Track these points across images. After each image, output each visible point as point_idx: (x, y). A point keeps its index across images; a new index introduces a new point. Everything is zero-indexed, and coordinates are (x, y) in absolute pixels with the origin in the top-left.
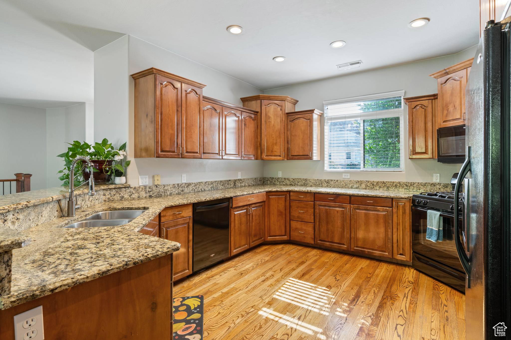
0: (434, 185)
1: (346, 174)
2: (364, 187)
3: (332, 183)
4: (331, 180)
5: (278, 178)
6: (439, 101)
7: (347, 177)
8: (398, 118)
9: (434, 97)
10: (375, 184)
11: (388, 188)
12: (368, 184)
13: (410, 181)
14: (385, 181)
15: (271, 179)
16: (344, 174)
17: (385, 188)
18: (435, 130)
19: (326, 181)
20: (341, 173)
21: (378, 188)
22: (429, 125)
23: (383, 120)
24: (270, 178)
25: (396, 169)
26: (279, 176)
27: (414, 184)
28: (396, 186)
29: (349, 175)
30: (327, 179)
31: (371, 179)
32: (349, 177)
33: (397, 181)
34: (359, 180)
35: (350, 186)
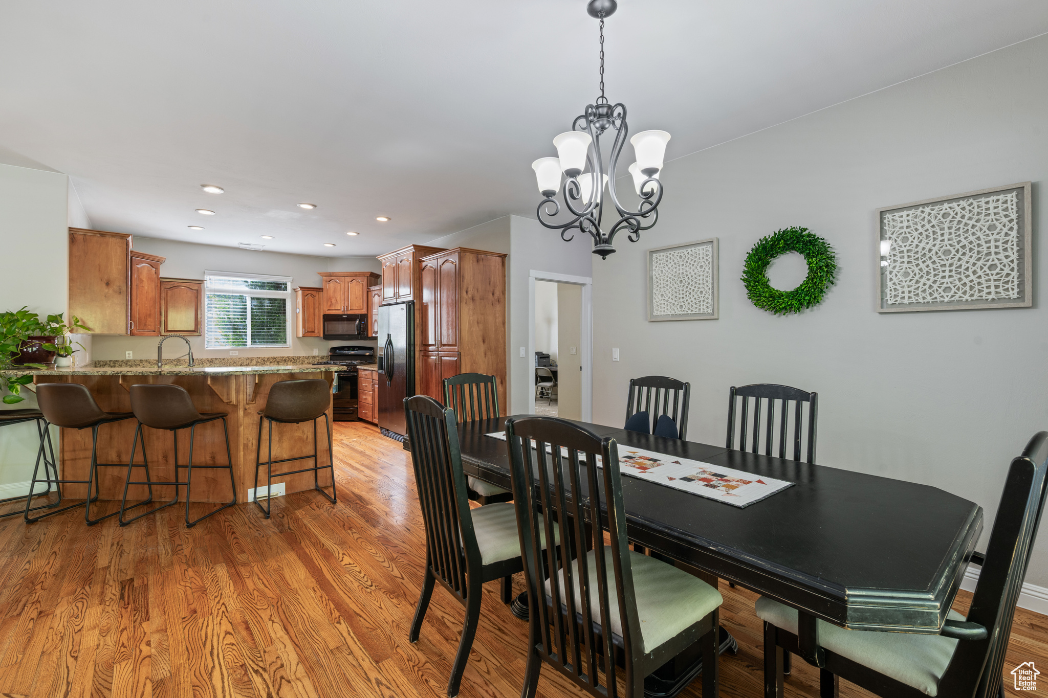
0: (314, 357)
1: (234, 352)
2: (255, 363)
3: (217, 361)
4: (216, 359)
5: (128, 361)
6: (323, 295)
7: (235, 354)
8: (284, 300)
9: (319, 290)
10: (266, 360)
11: (278, 362)
12: (259, 360)
13: (297, 355)
14: (275, 356)
15: (112, 362)
16: (231, 352)
17: (276, 363)
18: (319, 316)
19: (208, 361)
20: (228, 350)
21: (268, 364)
22: (317, 310)
23: (270, 299)
24: (110, 361)
25: (284, 345)
26: (127, 358)
27: (300, 357)
28: (285, 360)
29: (237, 352)
30: (210, 358)
31: (262, 356)
32: (237, 355)
33: (286, 356)
34: (249, 357)
35: (240, 363)
